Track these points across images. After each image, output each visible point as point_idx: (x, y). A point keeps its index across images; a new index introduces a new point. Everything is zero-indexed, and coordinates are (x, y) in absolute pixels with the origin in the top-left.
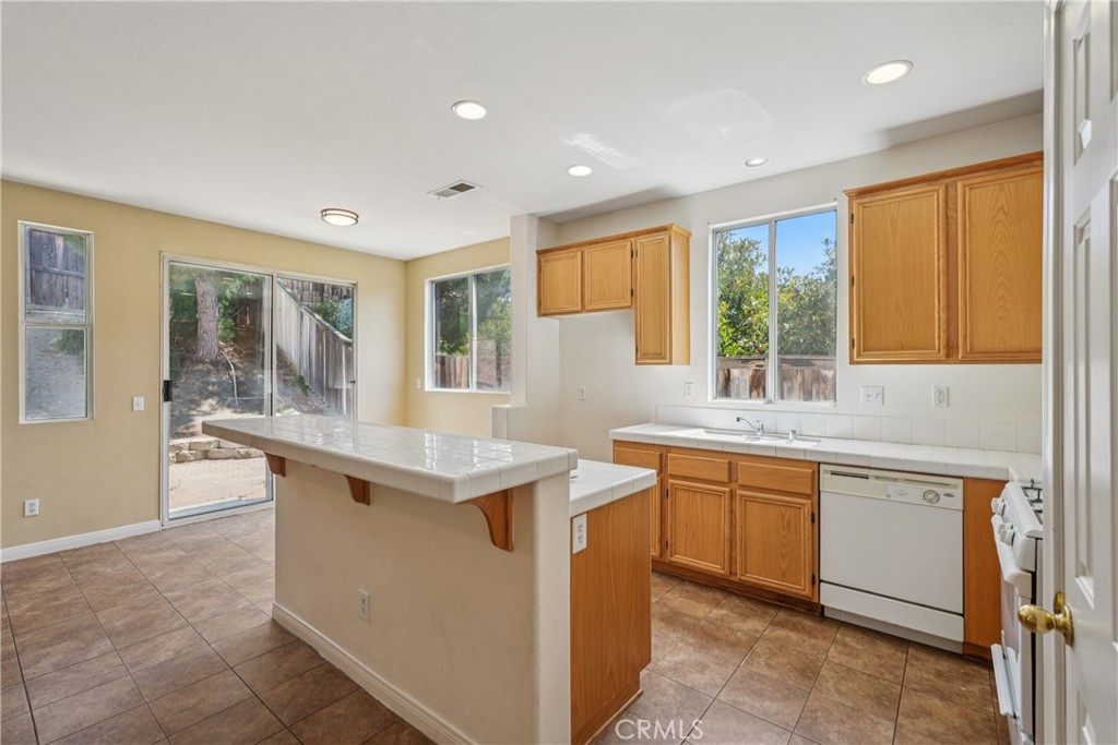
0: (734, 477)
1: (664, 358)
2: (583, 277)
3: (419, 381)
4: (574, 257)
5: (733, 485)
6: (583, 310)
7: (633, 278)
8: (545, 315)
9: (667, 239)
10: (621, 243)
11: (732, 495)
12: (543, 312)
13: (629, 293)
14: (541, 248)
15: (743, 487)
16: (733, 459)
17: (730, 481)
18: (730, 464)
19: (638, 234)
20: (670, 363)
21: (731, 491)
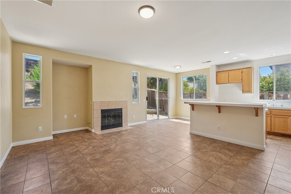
0: (271, 113)
1: (250, 92)
2: (228, 77)
3: (180, 97)
4: (226, 73)
5: (271, 115)
6: (229, 83)
7: (242, 77)
8: (218, 84)
9: (251, 70)
10: (239, 70)
11: (271, 117)
12: (217, 83)
13: (241, 80)
14: (217, 71)
15: (273, 115)
16: (271, 110)
17: (270, 114)
18: (270, 111)
19: (243, 69)
20: (252, 93)
21: (271, 116)
